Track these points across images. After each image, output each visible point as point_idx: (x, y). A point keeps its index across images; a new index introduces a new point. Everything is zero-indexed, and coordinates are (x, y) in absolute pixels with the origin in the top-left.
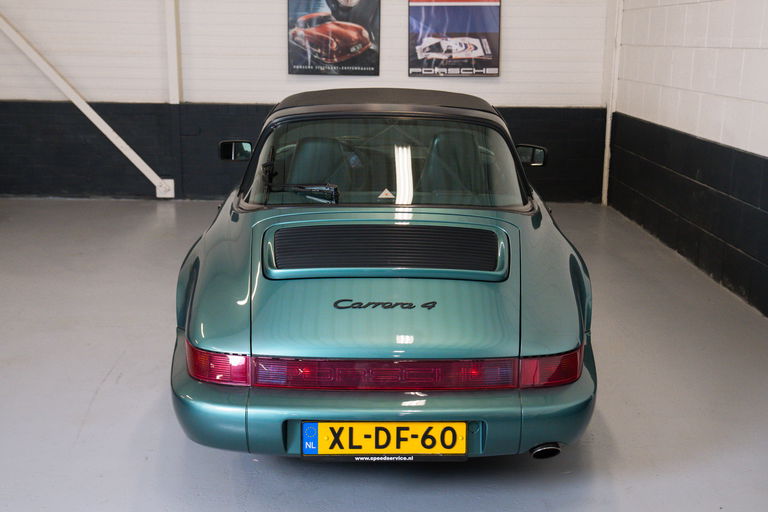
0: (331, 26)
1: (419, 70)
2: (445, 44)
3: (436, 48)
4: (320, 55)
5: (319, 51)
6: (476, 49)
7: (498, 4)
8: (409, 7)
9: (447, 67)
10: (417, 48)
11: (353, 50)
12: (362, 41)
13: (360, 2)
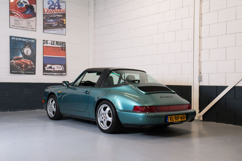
0: (23, 60)
1: (46, 73)
2: (53, 67)
3: (50, 68)
4: (20, 68)
5: (19, 67)
6: (61, 68)
7: (65, 57)
8: (43, 56)
9: (53, 73)
10: (46, 67)
11: (29, 67)
12: (31, 65)
13: (31, 54)
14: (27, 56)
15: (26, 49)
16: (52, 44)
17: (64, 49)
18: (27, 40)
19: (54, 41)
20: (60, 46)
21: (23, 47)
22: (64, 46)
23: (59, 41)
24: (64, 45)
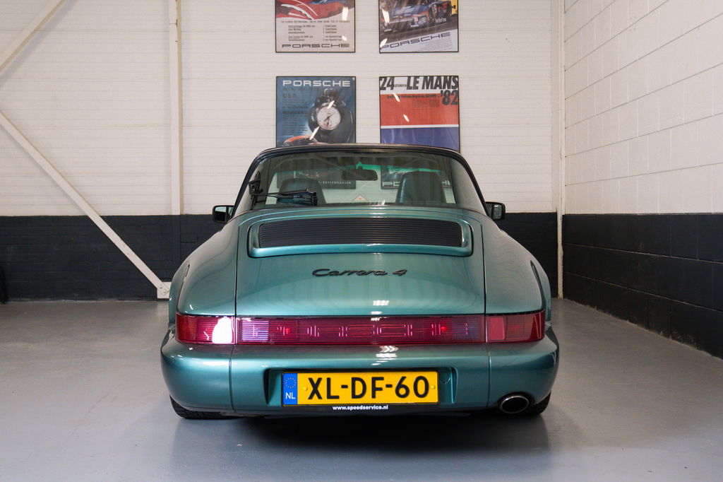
1: (389, 184)
7: (457, 126)
8: (381, 129)
14: (327, 132)
15: (322, 110)
16: (409, 88)
17: (452, 98)
18: (325, 83)
19: (416, 77)
20: (438, 91)
21: (313, 105)
22: (451, 90)
23: (435, 73)
24: (453, 84)
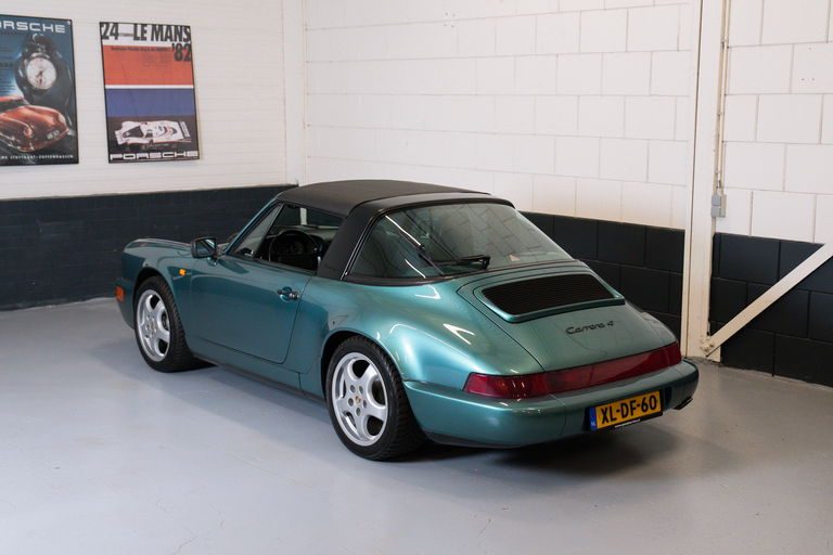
0: (25, 111)
1: (120, 156)
2: (145, 128)
3: (136, 132)
4: (15, 143)
5: (13, 139)
6: (176, 133)
7: (192, 87)
8: (105, 89)
9: (149, 151)
10: (117, 132)
11: (50, 136)
12: (59, 126)
13: (55, 85)
14: (41, 92)
15: (32, 62)
16: (136, 38)
17: (184, 53)
18: (34, 27)
19: (144, 25)
20: (168, 44)
21: (20, 55)
22: (183, 43)
23: (164, 21)
24: (185, 36)
